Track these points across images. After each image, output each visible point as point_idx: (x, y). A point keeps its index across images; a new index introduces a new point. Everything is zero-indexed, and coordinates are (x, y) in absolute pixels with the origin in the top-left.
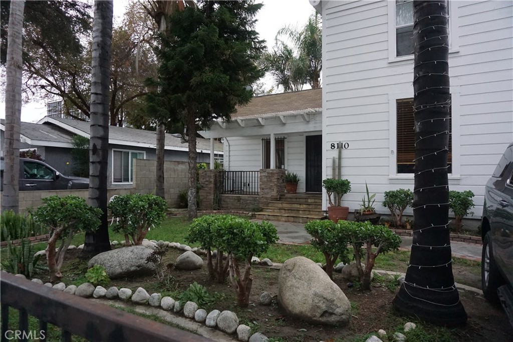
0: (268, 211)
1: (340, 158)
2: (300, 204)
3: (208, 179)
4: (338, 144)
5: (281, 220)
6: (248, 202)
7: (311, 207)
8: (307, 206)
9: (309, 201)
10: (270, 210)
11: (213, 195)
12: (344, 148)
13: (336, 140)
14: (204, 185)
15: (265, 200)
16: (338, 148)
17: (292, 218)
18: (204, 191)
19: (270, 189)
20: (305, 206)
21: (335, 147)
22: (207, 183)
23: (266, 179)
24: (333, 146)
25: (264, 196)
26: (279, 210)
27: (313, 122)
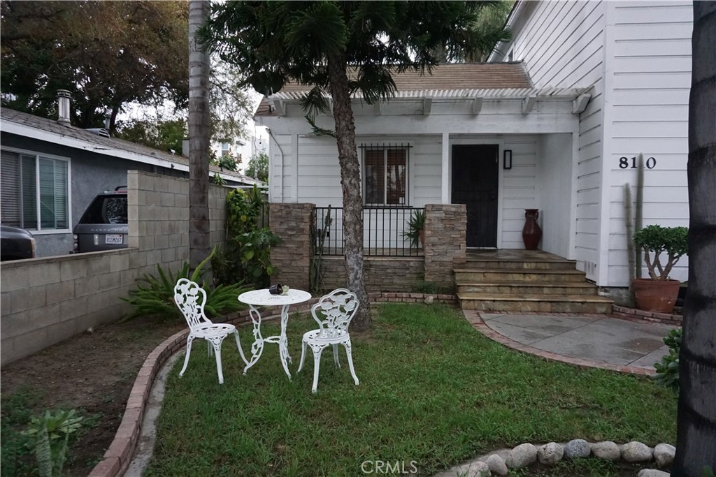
0: (471, 290)
1: (640, 186)
2: (524, 274)
3: (293, 224)
4: (634, 159)
5: (524, 309)
6: (389, 271)
7: (547, 278)
8: (539, 277)
9: (525, 266)
10: (476, 289)
11: (308, 259)
12: (647, 168)
13: (631, 151)
14: (284, 238)
15: (438, 267)
16: (634, 166)
17: (549, 305)
18: (284, 251)
19: (451, 244)
20: (534, 277)
21: (627, 165)
22: (290, 233)
23: (441, 226)
24: (623, 162)
25: (435, 259)
26: (496, 289)
27: (536, 116)
